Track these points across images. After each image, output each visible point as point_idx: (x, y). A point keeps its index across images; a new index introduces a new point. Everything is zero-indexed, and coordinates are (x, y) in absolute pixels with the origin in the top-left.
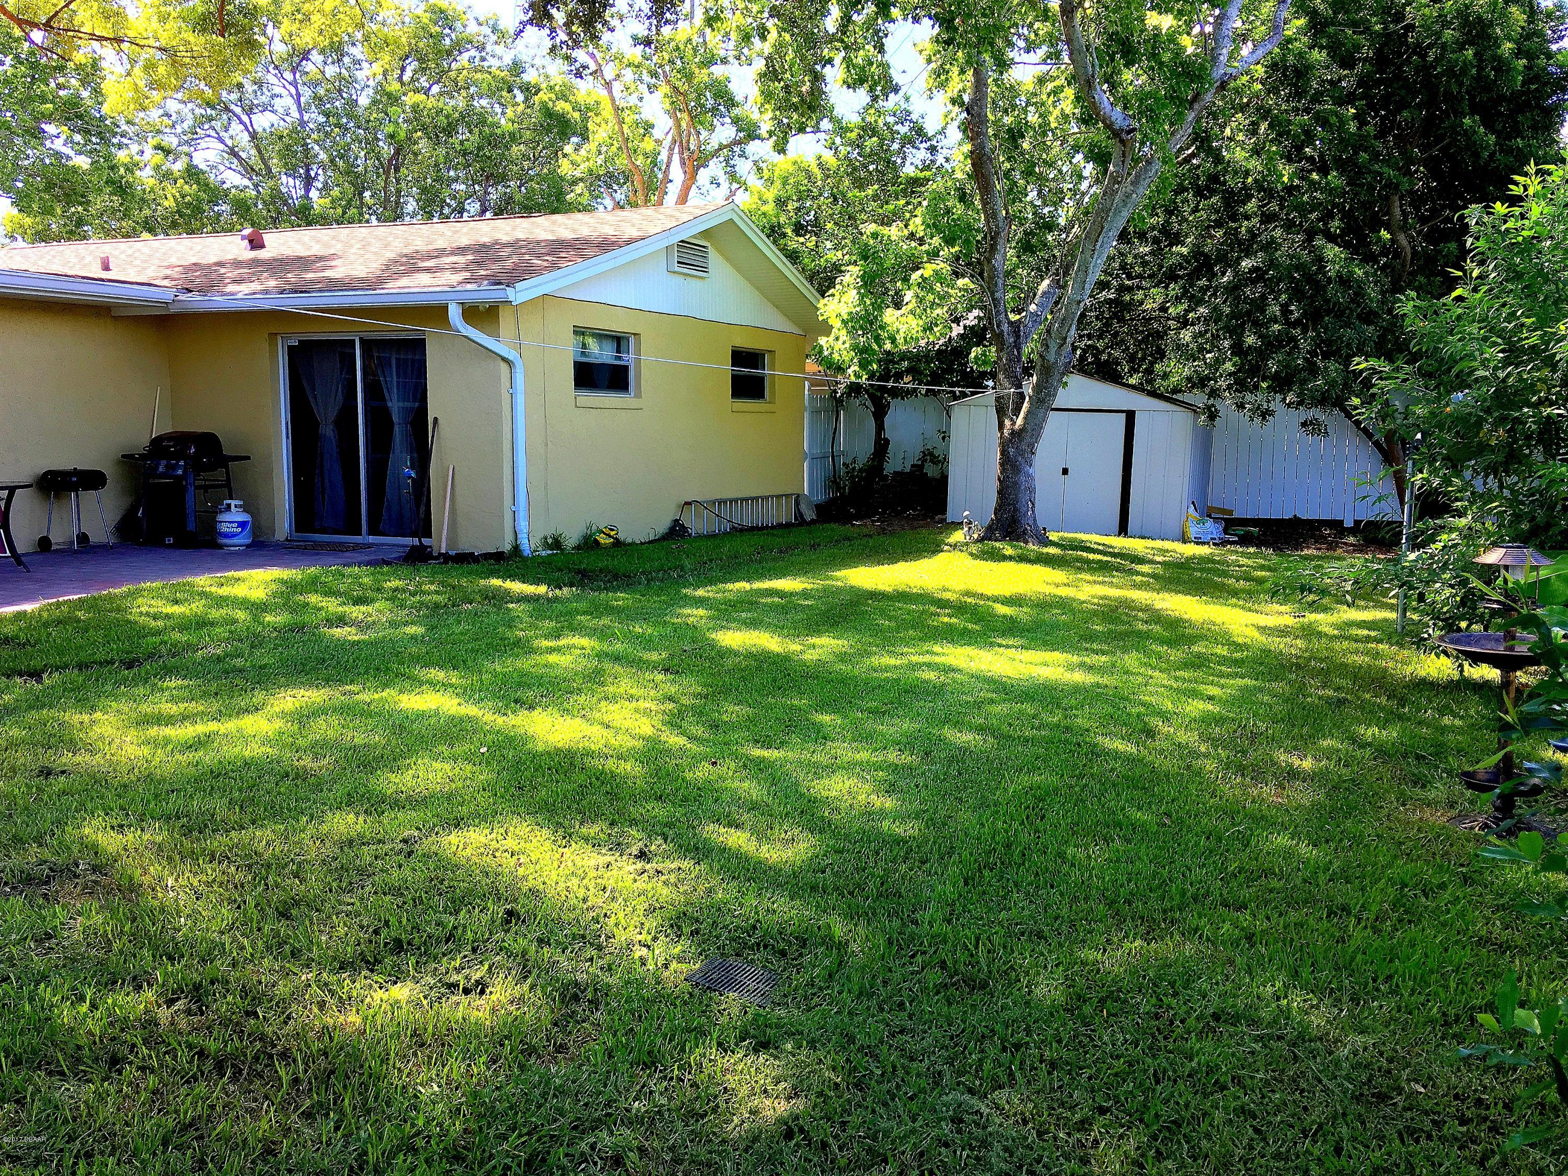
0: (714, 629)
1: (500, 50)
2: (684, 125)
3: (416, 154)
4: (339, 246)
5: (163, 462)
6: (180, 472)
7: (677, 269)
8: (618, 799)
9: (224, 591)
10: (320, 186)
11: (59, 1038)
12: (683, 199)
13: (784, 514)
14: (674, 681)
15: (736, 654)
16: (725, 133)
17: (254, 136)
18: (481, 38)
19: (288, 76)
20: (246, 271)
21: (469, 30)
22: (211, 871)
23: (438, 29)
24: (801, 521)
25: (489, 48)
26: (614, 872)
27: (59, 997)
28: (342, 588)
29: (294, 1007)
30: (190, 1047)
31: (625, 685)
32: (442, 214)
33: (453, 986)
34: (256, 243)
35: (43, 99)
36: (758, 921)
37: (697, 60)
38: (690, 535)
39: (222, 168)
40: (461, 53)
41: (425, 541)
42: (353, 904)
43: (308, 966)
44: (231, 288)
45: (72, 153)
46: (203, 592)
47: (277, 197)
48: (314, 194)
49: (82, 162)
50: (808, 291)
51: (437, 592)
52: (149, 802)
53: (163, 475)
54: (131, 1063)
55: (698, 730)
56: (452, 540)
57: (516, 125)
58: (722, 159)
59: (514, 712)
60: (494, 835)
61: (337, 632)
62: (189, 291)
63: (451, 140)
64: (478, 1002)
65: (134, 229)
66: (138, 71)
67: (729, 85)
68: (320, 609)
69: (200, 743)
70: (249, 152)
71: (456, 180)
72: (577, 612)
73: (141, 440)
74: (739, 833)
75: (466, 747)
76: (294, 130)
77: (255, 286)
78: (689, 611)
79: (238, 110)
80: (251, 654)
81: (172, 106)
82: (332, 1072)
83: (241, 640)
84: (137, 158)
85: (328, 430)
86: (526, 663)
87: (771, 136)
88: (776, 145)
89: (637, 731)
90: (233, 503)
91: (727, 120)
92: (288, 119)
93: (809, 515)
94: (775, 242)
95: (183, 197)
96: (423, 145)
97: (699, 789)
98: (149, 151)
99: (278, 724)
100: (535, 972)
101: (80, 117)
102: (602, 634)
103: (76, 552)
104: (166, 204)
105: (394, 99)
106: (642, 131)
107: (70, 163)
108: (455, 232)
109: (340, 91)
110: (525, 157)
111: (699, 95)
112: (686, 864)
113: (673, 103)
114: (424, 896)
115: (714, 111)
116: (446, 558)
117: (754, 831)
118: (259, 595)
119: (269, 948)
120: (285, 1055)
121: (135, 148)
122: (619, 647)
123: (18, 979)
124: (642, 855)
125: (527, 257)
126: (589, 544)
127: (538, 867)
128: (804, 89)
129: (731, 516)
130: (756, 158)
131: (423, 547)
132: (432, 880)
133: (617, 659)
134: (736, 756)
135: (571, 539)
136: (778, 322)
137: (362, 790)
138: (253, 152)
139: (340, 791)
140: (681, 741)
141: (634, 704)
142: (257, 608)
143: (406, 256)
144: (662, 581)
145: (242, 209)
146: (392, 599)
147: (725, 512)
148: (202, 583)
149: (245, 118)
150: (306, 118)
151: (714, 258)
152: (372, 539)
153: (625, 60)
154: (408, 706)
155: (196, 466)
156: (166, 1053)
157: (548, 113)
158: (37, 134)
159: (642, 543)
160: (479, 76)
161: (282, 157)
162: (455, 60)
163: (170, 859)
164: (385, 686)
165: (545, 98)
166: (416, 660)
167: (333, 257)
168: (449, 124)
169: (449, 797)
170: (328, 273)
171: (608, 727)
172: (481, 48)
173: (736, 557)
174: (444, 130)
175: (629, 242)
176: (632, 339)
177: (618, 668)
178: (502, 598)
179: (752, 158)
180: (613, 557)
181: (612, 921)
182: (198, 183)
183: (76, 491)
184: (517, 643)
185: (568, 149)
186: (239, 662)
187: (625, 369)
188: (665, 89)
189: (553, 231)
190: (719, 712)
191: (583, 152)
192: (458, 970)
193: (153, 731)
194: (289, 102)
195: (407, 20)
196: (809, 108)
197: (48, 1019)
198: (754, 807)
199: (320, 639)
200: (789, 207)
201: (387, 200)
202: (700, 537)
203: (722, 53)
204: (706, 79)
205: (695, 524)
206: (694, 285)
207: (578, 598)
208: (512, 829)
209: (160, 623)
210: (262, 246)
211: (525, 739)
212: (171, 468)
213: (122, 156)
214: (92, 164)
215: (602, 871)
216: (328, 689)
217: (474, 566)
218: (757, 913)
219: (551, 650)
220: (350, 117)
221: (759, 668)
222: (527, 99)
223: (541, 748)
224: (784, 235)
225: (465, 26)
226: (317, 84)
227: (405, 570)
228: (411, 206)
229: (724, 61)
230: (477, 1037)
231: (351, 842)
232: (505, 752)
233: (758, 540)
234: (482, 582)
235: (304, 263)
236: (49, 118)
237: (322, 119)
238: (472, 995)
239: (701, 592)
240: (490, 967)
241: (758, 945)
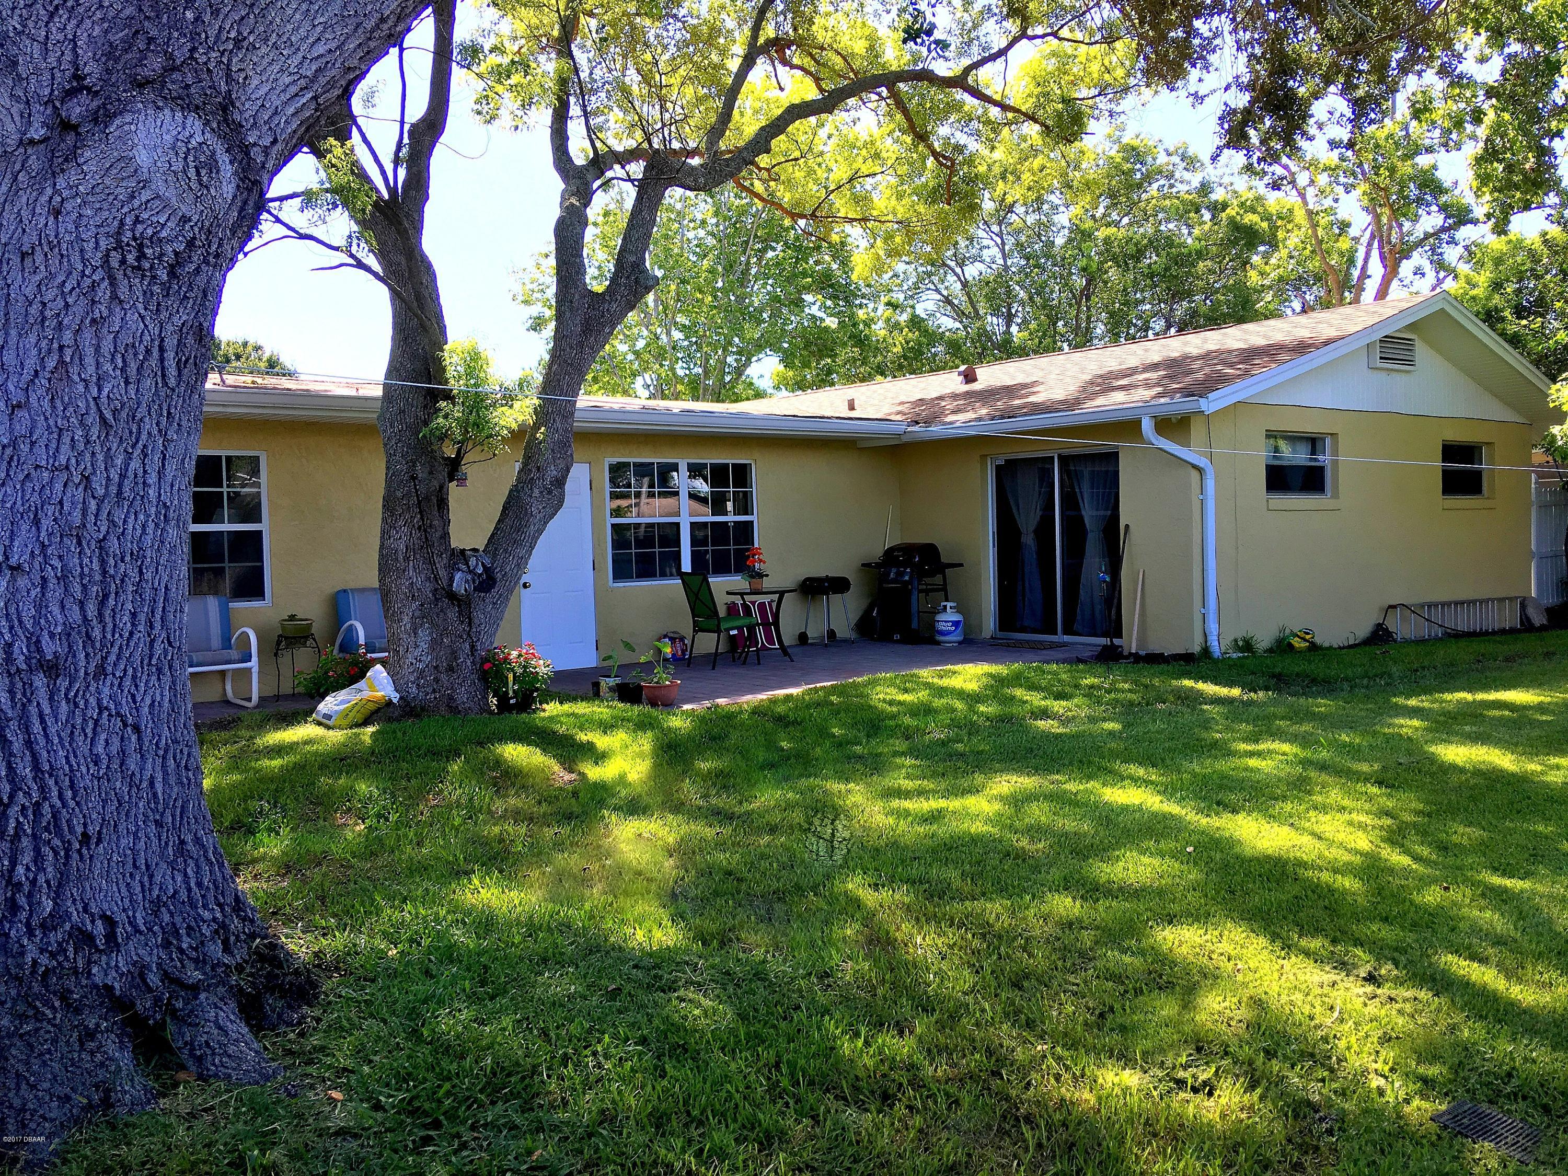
0: (1433, 742)
1: (1187, 176)
2: (1385, 220)
3: (1106, 283)
4: (1041, 374)
5: (894, 570)
6: (907, 578)
7: (1379, 365)
8: (1338, 917)
9: (945, 682)
10: (1019, 321)
11: (842, 1067)
12: (1382, 294)
13: (1509, 618)
14: (1390, 796)
15: (1462, 770)
16: (1431, 221)
17: (965, 284)
18: (1171, 167)
19: (995, 228)
20: (962, 402)
21: (1158, 162)
22: (952, 936)
23: (1129, 166)
24: (1527, 626)
25: (1177, 175)
26: (1341, 992)
27: (840, 1030)
28: (1044, 683)
29: (1033, 1075)
30: (948, 1095)
31: (1335, 795)
32: (1128, 333)
33: (1181, 1083)
34: (970, 378)
35: (804, 274)
36: (1513, 1068)
37: (1399, 154)
38: (1395, 641)
39: (938, 315)
40: (1150, 184)
41: (1116, 641)
42: (1078, 985)
43: (1042, 1038)
44: (950, 418)
45: (823, 315)
46: (928, 683)
47: (984, 334)
48: (1014, 329)
49: (832, 323)
50: (1535, 376)
51: (1130, 691)
52: (897, 866)
53: (894, 581)
54: (900, 1100)
55: (1425, 851)
56: (1142, 640)
57: (1203, 243)
58: (1427, 248)
59: (1217, 814)
60: (1208, 937)
61: (1041, 724)
62: (917, 423)
63: (1139, 265)
64: (1206, 1104)
65: (870, 374)
66: (879, 243)
67: (1437, 173)
68: (1026, 702)
69: (935, 817)
70: (960, 298)
71: (1143, 301)
72: (1275, 717)
73: (876, 551)
74: (1483, 969)
75: (1172, 845)
76: (1000, 275)
77: (970, 415)
78: (1402, 721)
79: (952, 264)
80: (969, 741)
81: (900, 267)
82: (1073, 1144)
83: (960, 728)
84: (872, 314)
85: (1028, 539)
86: (1223, 765)
87: (1489, 219)
88: (1496, 225)
89: (1353, 845)
90: (949, 604)
91: (1434, 208)
92: (994, 266)
93: (1538, 619)
94: (1492, 327)
95: (908, 343)
96: (1113, 273)
97: (1430, 914)
98: (881, 308)
99: (997, 806)
100: (1264, 1082)
101: (832, 286)
102: (1304, 741)
103: (826, 645)
104: (895, 350)
105: (1087, 235)
106: (1337, 231)
107: (823, 325)
108: (1146, 350)
109: (1039, 236)
110: (1211, 271)
111: (1402, 187)
112: (1424, 995)
113: (1373, 199)
114: (1144, 987)
115: (1419, 201)
116: (1137, 658)
117: (1502, 968)
118: (972, 686)
119: (1007, 1015)
120: (1028, 1119)
121: (871, 306)
122: (1324, 754)
123: (808, 1009)
124: (1371, 979)
125: (1219, 367)
126: (1282, 647)
127: (1257, 975)
128: (1527, 166)
129: (1443, 620)
130: (1467, 242)
131: (1113, 647)
132: (1150, 973)
133: (1323, 767)
134: (1475, 884)
135: (1264, 640)
136: (1497, 412)
137: (1077, 876)
138: (965, 298)
139: (1055, 874)
140: (1405, 860)
141: (1347, 816)
142: (972, 699)
143: (1101, 376)
144: (1367, 687)
145: (954, 347)
146: (1088, 696)
147: (1436, 615)
148: (925, 675)
149: (958, 270)
150: (1009, 263)
151: (1421, 351)
152: (1067, 638)
153: (1321, 166)
154: (1112, 799)
155: (920, 573)
156: (928, 1097)
157: (1235, 225)
158: (798, 304)
159: (1340, 648)
160: (1167, 202)
161: (988, 298)
162: (1145, 191)
163: (917, 919)
164: (1090, 777)
165: (1233, 213)
166: (1115, 755)
167: (1034, 384)
168: (1138, 251)
169: (1161, 893)
170: (1032, 399)
171: (1320, 838)
172: (1170, 176)
173: (1453, 665)
174: (1132, 257)
175: (1327, 343)
176: (1328, 441)
177: (1324, 777)
178: (1196, 699)
179: (1463, 244)
180: (1310, 662)
181: (1342, 1044)
182: (919, 330)
183: (828, 595)
184: (1215, 744)
185: (1256, 259)
186: (959, 747)
187: (1321, 470)
188: (1363, 187)
189: (1245, 340)
190: (1447, 833)
191: (1273, 261)
192: (1185, 1067)
193: (896, 803)
194: (995, 251)
195: (1101, 162)
196: (1534, 184)
197: (832, 1049)
198: (1499, 941)
199: (1026, 730)
200: (1508, 290)
201: (1078, 326)
202: (1407, 642)
203: (1427, 142)
204: (1410, 170)
205: (1400, 627)
206: (1400, 378)
207: (1274, 702)
208: (1226, 933)
209: (895, 709)
210: (975, 380)
211: (1232, 843)
212: (900, 574)
213: (861, 314)
214: (839, 323)
215: (1326, 990)
216: (1038, 777)
217: (1164, 667)
218: (1513, 1059)
219: (1251, 754)
220: (1048, 256)
221: (1490, 788)
222: (1213, 217)
223: (1248, 852)
224: (1503, 319)
225: (1154, 159)
226: (1019, 231)
227: (1101, 669)
228: (1100, 329)
229: (1429, 150)
230: (1210, 1138)
231: (1070, 924)
232: (1213, 853)
233: (1478, 646)
234: (1174, 682)
235: (1010, 391)
236: (808, 289)
237: (1023, 262)
238: (1201, 1096)
239: (1413, 702)
240: (1217, 1071)
241: (1516, 1095)
